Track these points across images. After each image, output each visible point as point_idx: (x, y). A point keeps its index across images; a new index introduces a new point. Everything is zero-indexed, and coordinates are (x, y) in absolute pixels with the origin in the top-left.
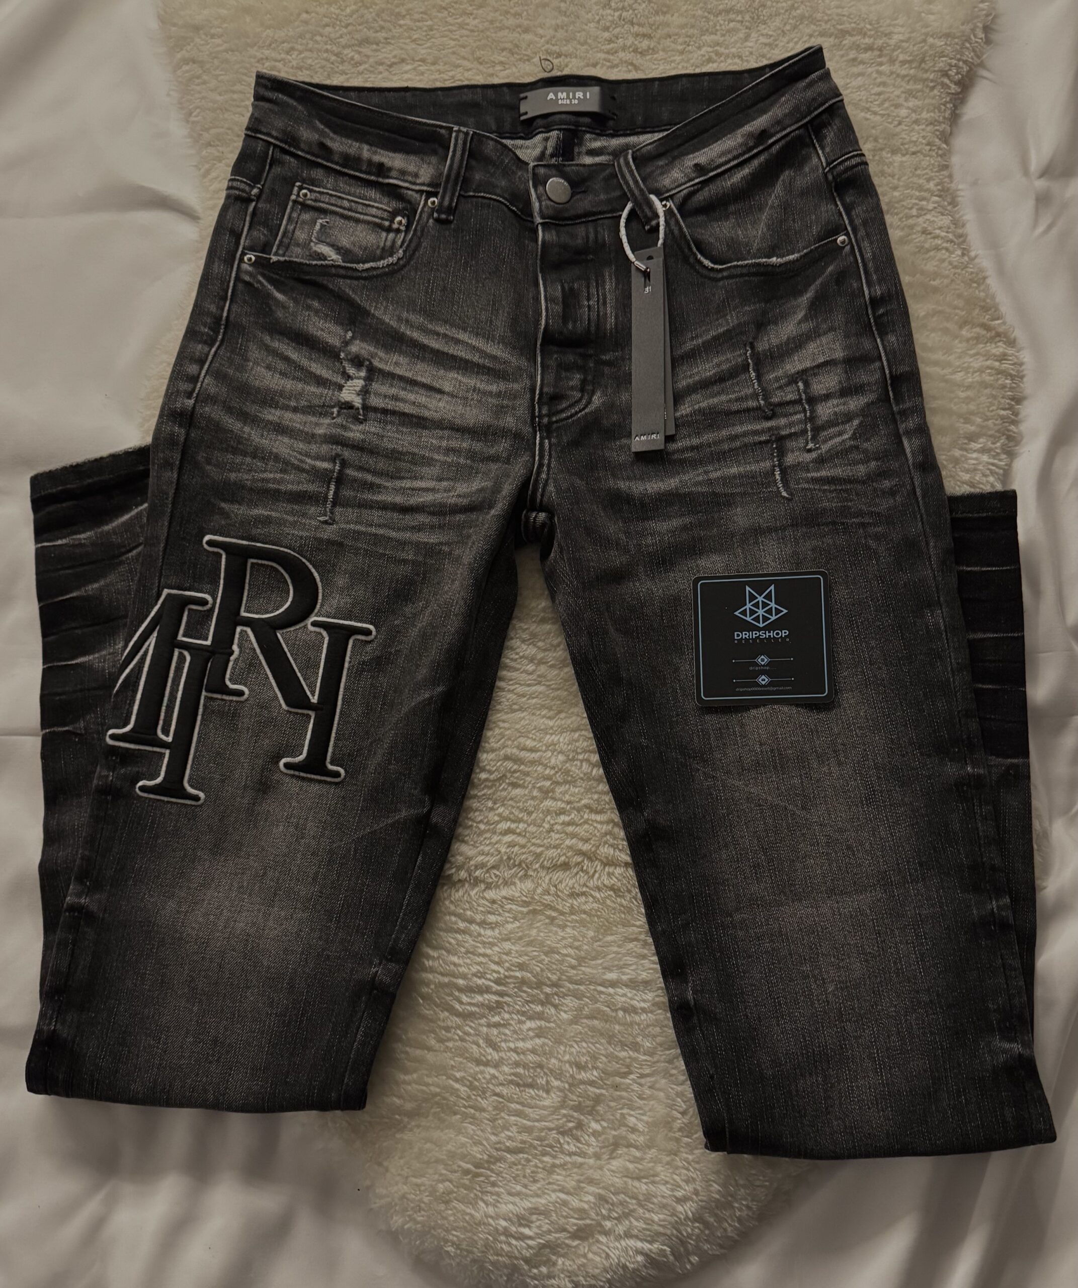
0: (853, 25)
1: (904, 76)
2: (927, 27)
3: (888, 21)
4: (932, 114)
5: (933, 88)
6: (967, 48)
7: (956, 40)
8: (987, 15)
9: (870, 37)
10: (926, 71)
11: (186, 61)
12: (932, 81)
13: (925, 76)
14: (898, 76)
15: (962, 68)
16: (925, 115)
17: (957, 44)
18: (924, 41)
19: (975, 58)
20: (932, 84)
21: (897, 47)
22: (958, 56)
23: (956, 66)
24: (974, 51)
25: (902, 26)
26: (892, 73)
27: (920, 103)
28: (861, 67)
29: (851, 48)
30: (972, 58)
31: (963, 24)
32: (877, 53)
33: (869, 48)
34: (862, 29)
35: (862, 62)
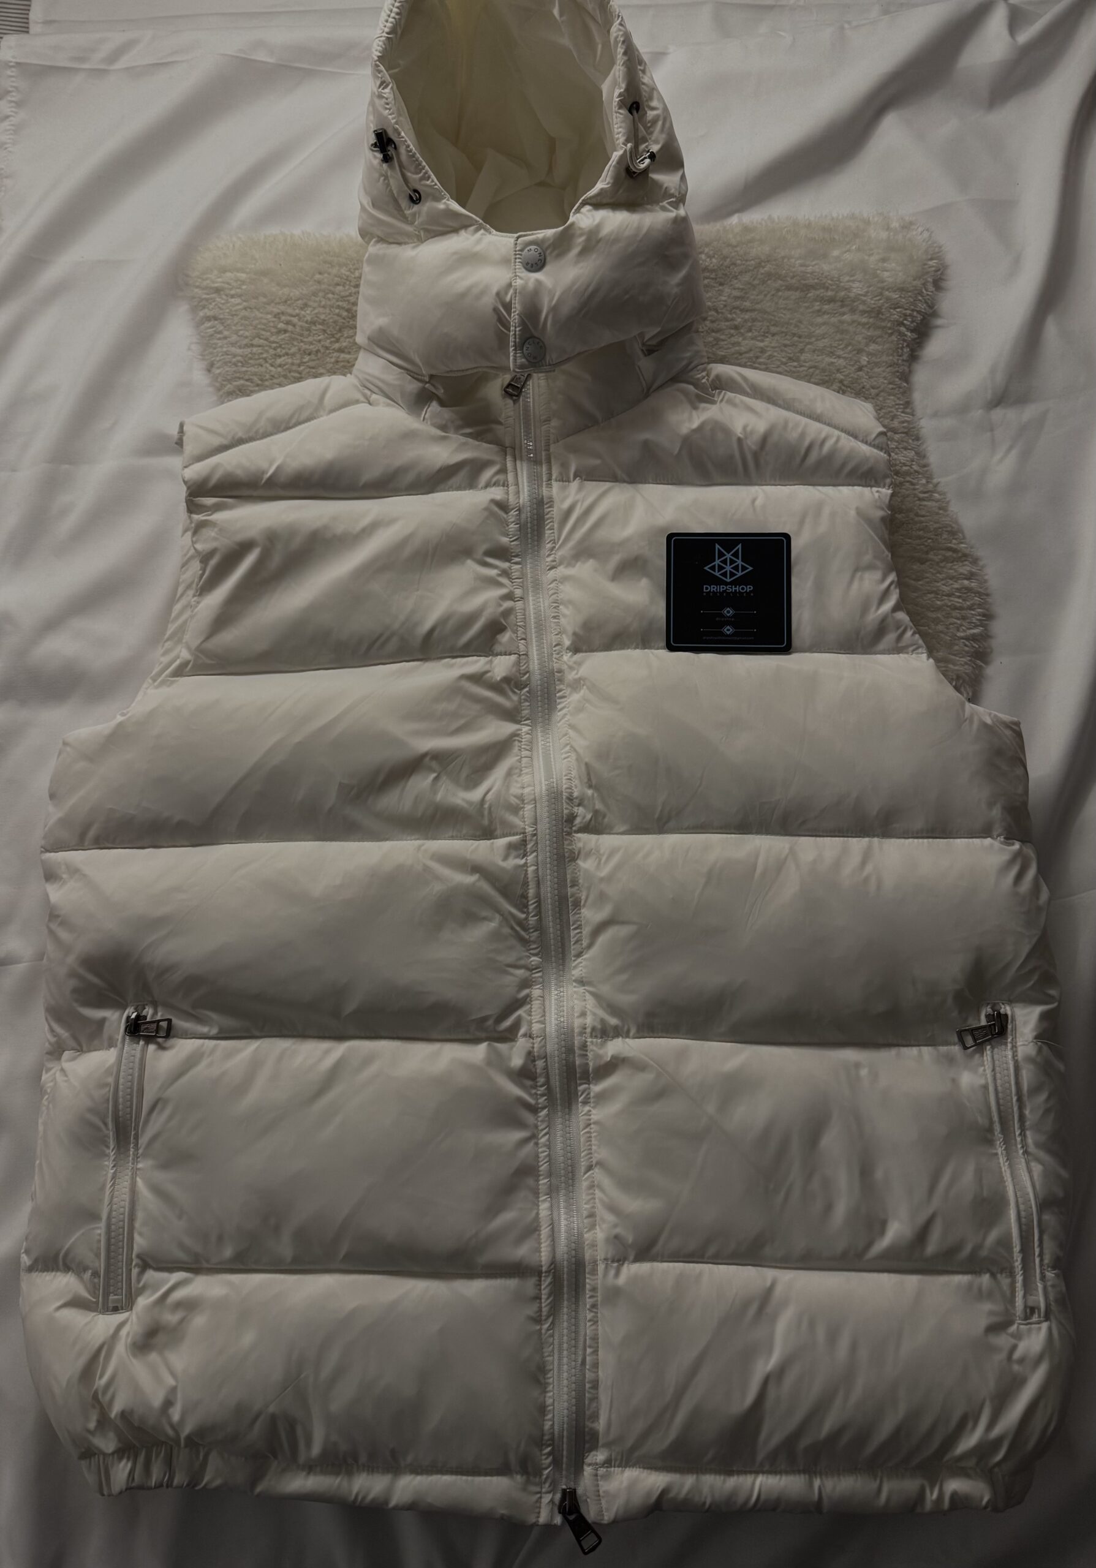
0: (816, 281)
1: (864, 325)
2: (883, 282)
3: (847, 278)
4: (891, 358)
5: (891, 334)
6: (920, 300)
7: (910, 294)
8: (937, 271)
9: (832, 290)
10: (884, 320)
11: (208, 319)
12: (890, 328)
13: (883, 324)
14: (859, 324)
15: (916, 317)
16: (884, 358)
17: (910, 297)
18: (881, 294)
19: (927, 308)
20: (890, 331)
21: (857, 298)
22: (912, 307)
23: (910, 315)
24: (926, 302)
25: (860, 281)
26: (853, 322)
27: (879, 348)
28: (826, 317)
29: (815, 300)
30: (925, 309)
31: (914, 280)
32: (840, 304)
33: (831, 300)
34: (824, 284)
35: (825, 313)
